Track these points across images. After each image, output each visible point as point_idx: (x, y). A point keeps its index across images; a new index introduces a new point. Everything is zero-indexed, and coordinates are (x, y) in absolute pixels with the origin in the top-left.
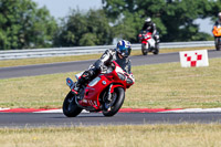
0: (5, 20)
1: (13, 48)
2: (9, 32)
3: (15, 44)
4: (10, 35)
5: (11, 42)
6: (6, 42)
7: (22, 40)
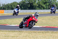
0: (45, 2)
1: (47, 9)
2: (46, 5)
3: (47, 8)
4: (46, 6)
5: (46, 7)
6: (45, 8)
7: (49, 7)
